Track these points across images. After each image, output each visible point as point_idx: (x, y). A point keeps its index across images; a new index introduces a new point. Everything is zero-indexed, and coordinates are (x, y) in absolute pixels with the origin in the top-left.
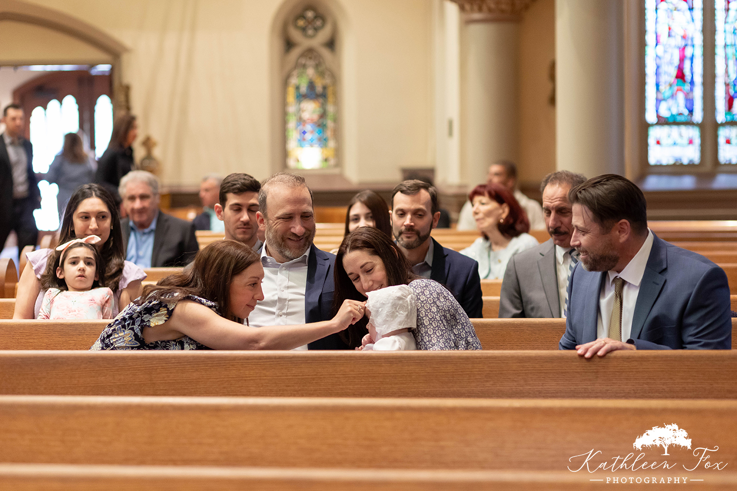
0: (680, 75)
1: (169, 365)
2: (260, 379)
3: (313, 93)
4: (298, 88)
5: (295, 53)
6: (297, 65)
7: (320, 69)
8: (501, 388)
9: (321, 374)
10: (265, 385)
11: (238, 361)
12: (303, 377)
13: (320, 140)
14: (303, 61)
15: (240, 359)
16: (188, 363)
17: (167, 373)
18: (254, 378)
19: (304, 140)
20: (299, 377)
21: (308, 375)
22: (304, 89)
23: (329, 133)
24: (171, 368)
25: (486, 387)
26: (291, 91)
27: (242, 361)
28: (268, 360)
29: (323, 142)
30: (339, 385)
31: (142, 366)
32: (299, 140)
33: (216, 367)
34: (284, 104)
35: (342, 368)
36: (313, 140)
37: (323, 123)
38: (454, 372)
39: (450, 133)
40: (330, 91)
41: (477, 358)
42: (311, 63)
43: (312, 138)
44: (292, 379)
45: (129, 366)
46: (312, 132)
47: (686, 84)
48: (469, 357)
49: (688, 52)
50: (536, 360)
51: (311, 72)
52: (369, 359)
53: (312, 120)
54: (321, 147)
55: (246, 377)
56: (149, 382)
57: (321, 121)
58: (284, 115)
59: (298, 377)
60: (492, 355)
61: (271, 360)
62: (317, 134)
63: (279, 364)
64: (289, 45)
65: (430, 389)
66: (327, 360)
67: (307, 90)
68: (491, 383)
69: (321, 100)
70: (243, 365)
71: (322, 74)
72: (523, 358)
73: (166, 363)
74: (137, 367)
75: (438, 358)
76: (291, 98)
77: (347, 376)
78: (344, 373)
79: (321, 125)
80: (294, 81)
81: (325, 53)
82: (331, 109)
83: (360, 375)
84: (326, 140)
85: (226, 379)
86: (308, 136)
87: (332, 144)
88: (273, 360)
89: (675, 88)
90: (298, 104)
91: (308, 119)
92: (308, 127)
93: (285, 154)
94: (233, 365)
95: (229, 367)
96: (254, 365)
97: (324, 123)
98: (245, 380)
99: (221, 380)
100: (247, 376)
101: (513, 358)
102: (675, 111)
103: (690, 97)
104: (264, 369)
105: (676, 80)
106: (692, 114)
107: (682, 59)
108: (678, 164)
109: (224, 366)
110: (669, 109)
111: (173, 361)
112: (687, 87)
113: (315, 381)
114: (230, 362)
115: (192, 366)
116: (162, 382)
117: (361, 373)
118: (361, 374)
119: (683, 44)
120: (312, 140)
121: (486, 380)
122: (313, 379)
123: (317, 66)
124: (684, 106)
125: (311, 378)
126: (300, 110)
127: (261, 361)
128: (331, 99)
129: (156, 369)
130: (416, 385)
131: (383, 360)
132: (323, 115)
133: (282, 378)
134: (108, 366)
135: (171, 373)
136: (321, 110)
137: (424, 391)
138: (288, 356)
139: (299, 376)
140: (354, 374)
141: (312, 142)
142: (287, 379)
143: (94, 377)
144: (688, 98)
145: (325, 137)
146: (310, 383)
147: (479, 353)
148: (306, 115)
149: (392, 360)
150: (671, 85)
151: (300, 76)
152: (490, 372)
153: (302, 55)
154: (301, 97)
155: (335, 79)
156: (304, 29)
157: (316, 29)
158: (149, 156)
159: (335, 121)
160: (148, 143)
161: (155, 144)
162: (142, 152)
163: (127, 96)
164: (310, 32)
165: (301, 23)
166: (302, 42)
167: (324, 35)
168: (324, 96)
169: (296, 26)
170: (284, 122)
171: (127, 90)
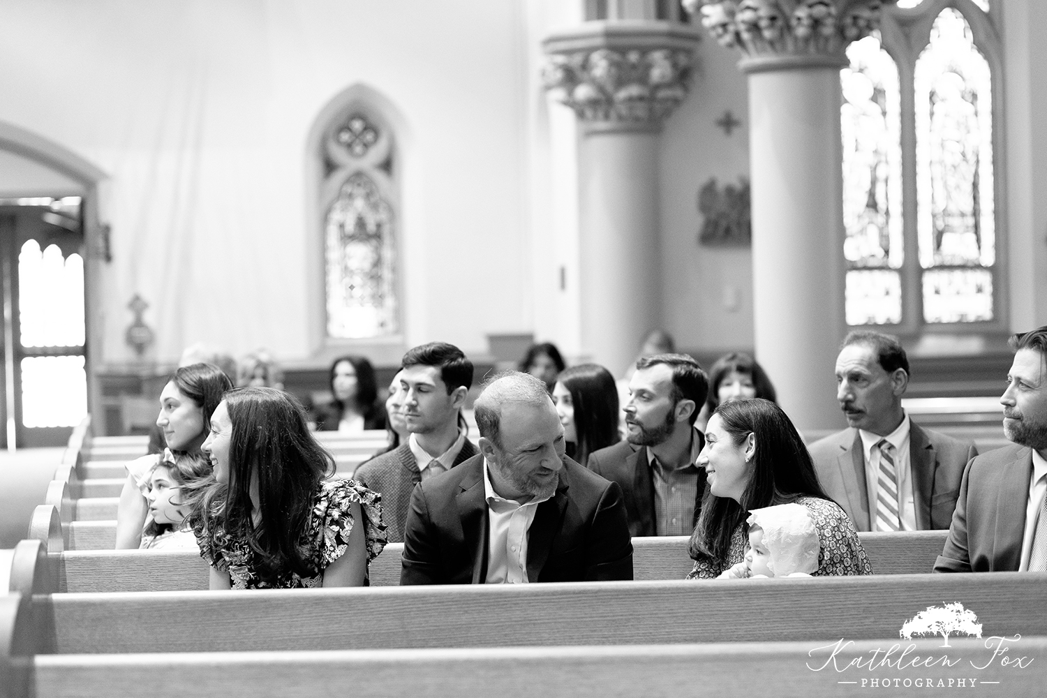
0: (872, 205)
1: (427, 605)
2: (555, 622)
3: (363, 233)
4: (342, 226)
5: (338, 177)
6: (340, 196)
7: (373, 200)
8: (885, 626)
9: (638, 613)
10: (562, 630)
11: (523, 598)
12: (613, 618)
13: (373, 297)
14: (348, 189)
15: (526, 596)
16: (453, 602)
17: (424, 617)
18: (547, 621)
19: (352, 297)
20: (608, 618)
21: (621, 615)
22: (350, 227)
23: (386, 288)
24: (430, 610)
25: (865, 625)
26: (333, 230)
27: (528, 598)
28: (564, 596)
29: (378, 299)
30: (664, 628)
31: (390, 608)
32: (345, 298)
33: (492, 607)
34: (324, 248)
35: (667, 605)
36: (364, 298)
37: (377, 273)
38: (820, 606)
39: (563, 285)
40: (386, 231)
41: (850, 586)
42: (359, 192)
43: (362, 295)
44: (599, 621)
45: (372, 609)
46: (362, 286)
47: (879, 215)
48: (840, 585)
49: (881, 173)
50: (931, 587)
51: (359, 204)
52: (704, 591)
53: (362, 270)
54: (376, 307)
55: (536, 620)
56: (401, 630)
57: (375, 270)
58: (324, 262)
59: (606, 618)
60: (871, 581)
61: (569, 596)
62: (370, 289)
63: (580, 600)
64: (330, 167)
65: (789, 631)
66: (645, 594)
67: (355, 229)
68: (872, 620)
69: (374, 242)
70: (530, 603)
71: (375, 207)
72: (912, 584)
73: (423, 604)
74: (382, 609)
75: (799, 588)
76: (333, 239)
77: (675, 615)
78: (670, 611)
79: (374, 276)
80: (336, 216)
81: (379, 177)
82: (387, 254)
83: (691, 614)
84: (381, 297)
85: (507, 623)
86: (357, 292)
87: (390, 302)
88: (571, 596)
89: (867, 220)
90: (342, 248)
91: (357, 269)
92: (357, 280)
93: (325, 318)
94: (515, 604)
95: (510, 607)
96: (546, 602)
97: (379, 274)
98: (534, 624)
99: (501, 624)
100: (537, 618)
101: (899, 585)
102: (865, 253)
103: (885, 232)
104: (560, 608)
105: (867, 209)
106: (888, 255)
107: (874, 182)
108: (870, 324)
109: (504, 604)
110: (858, 249)
111: (433, 600)
112: (880, 219)
113: (630, 624)
114: (513, 599)
115: (460, 606)
116: (418, 629)
117: (693, 610)
118: (694, 612)
119: (876, 161)
120: (362, 298)
121: (865, 615)
122: (628, 620)
123: (368, 196)
124: (878, 244)
125: (625, 619)
126: (345, 256)
127: (554, 597)
128: (387, 240)
129: (410, 612)
130: (769, 626)
131: (723, 592)
132: (378, 263)
133: (584, 619)
134: (342, 609)
135: (430, 616)
136: (375, 256)
137: (782, 633)
138: (592, 590)
139: (608, 616)
140: (685, 612)
141: (362, 300)
142: (593, 621)
143: (323, 625)
144: (884, 234)
145: (380, 294)
146: (624, 626)
147: (853, 580)
148: (354, 264)
149: (734, 592)
150: (859, 217)
151: (344, 209)
152: (870, 605)
153: (348, 181)
154: (347, 238)
155: (393, 213)
156: (349, 146)
157: (366, 146)
158: (139, 323)
159: (394, 270)
160: (137, 305)
161: (146, 306)
162: (129, 318)
163: (107, 240)
164: (358, 149)
165: (345, 137)
166: (348, 163)
167: (377, 153)
168: (377, 236)
169: (339, 142)
170: (324, 274)
171: (106, 231)
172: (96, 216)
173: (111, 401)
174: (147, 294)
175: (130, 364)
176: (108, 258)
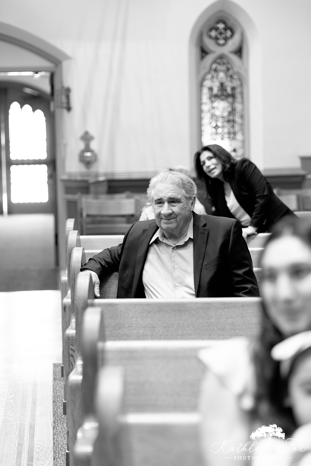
3: (224, 94)
4: (211, 89)
5: (209, 59)
6: (210, 70)
7: (231, 72)
13: (229, 133)
14: (214, 66)
19: (216, 133)
22: (215, 91)
23: (237, 128)
26: (205, 91)
29: (232, 135)
32: (212, 134)
34: (200, 103)
40: (238, 91)
42: (221, 68)
43: (223, 132)
46: (223, 126)
51: (222, 75)
53: (223, 116)
54: (231, 140)
57: (231, 117)
58: (200, 111)
62: (227, 128)
64: (204, 52)
67: (219, 91)
69: (230, 100)
71: (231, 78)
76: (205, 98)
79: (230, 120)
80: (207, 83)
81: (234, 58)
82: (238, 106)
84: (235, 133)
86: (220, 130)
87: (239, 136)
90: (212, 103)
91: (220, 116)
92: (220, 123)
97: (233, 119)
123: (227, 71)
126: (213, 108)
128: (238, 98)
132: (232, 112)
136: (230, 108)
141: (222, 135)
148: (218, 113)
151: (212, 79)
153: (215, 62)
154: (214, 97)
155: (242, 81)
156: (216, 39)
157: (226, 39)
158: (87, 149)
159: (242, 117)
160: (87, 138)
161: (92, 138)
162: (82, 146)
163: (68, 97)
164: (222, 42)
165: (213, 33)
166: (216, 50)
167: (233, 44)
168: (233, 96)
169: (210, 37)
170: (200, 119)
171: (68, 91)
172: (62, 83)
173: (70, 197)
174: (93, 132)
175: (81, 174)
176: (69, 109)
